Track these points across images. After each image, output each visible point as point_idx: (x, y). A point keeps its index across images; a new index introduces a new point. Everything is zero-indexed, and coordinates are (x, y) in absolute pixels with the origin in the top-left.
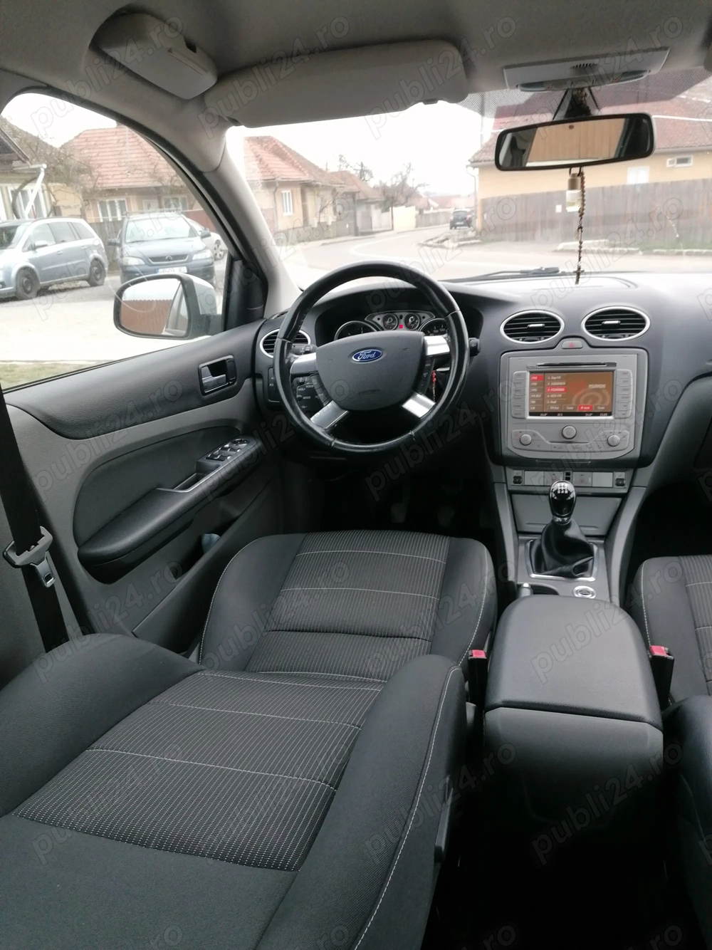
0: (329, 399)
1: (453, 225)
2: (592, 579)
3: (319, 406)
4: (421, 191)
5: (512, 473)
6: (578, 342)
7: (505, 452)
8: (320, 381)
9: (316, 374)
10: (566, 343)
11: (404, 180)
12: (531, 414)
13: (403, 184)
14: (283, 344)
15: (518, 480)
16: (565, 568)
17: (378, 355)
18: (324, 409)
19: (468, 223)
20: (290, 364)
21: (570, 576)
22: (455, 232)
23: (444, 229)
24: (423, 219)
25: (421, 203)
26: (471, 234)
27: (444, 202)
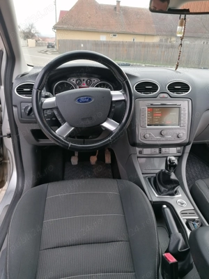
0: (64, 122)
1: (48, 47)
2: (180, 195)
3: (59, 125)
4: (36, 34)
5: (138, 149)
6: (166, 95)
7: (138, 142)
8: (59, 112)
9: (57, 108)
10: (162, 95)
11: (30, 30)
12: (148, 125)
13: (30, 32)
14: (37, 92)
15: (140, 152)
16: (170, 192)
17: (90, 100)
18: (62, 127)
19: (53, 47)
20: (42, 103)
21: (172, 195)
22: (49, 49)
23: (45, 48)
24: (38, 44)
25: (37, 39)
26: (55, 50)
27: (44, 39)
